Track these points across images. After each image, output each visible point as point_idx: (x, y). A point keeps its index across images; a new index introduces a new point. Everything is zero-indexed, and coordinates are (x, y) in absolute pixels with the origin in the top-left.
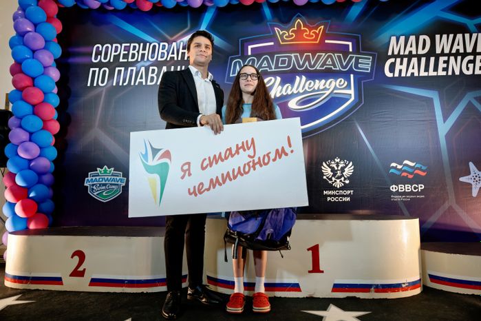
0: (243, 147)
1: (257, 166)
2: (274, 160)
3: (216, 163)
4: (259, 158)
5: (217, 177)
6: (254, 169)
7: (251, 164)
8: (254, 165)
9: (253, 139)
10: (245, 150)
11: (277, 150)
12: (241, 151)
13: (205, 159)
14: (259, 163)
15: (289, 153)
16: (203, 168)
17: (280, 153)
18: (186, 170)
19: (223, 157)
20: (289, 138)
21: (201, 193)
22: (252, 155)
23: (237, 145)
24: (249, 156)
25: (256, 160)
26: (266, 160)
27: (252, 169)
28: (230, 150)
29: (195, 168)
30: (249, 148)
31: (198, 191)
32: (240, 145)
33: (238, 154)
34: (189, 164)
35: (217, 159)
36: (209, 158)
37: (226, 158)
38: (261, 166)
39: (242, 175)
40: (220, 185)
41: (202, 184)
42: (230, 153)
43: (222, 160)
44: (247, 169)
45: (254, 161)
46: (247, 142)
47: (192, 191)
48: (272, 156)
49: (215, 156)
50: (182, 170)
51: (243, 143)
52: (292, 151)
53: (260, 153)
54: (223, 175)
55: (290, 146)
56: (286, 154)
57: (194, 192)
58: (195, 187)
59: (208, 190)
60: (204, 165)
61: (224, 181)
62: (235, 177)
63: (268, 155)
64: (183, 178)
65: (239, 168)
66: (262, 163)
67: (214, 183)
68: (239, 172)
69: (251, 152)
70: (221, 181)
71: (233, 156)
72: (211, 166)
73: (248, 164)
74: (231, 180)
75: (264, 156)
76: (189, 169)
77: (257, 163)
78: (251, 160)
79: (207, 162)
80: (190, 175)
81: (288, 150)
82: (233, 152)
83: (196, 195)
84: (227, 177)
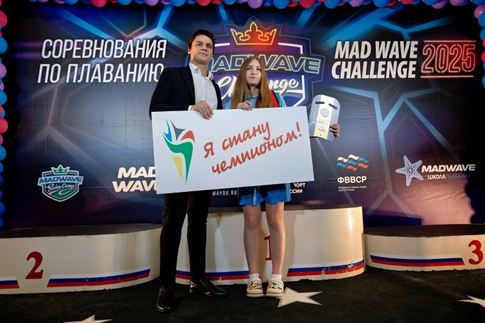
0: (260, 130)
1: (272, 147)
2: (286, 142)
3: (236, 144)
4: (273, 140)
5: (238, 156)
6: (270, 149)
7: (267, 145)
8: (269, 146)
9: (267, 124)
10: (261, 133)
11: (288, 134)
12: (257, 133)
13: (226, 140)
14: (273, 144)
15: (298, 137)
16: (225, 148)
17: (291, 136)
18: (209, 150)
19: (242, 138)
20: (297, 123)
21: (224, 170)
22: (267, 137)
23: (254, 128)
24: (265, 138)
25: (271, 142)
26: (279, 142)
27: (267, 149)
28: (247, 132)
29: (217, 148)
30: (264, 131)
31: (220, 169)
32: (256, 128)
33: (255, 136)
34: (211, 144)
35: (236, 140)
36: (230, 139)
37: (245, 139)
38: (275, 147)
39: (259, 155)
40: (241, 163)
41: (224, 162)
42: (248, 135)
43: (242, 141)
44: (263, 150)
45: (269, 142)
46: (262, 125)
47: (215, 169)
48: (284, 139)
49: (234, 137)
50: (205, 149)
51: (259, 126)
52: (300, 135)
53: (274, 136)
54: (242, 154)
55: (299, 130)
56: (296, 138)
57: (218, 169)
58: (218, 165)
59: (230, 167)
60: (226, 146)
61: (244, 160)
62: (253, 157)
63: (281, 137)
64: (206, 156)
65: (256, 148)
66: (276, 144)
67: (235, 162)
68: (257, 152)
69: (266, 134)
70: (241, 160)
71: (250, 138)
72: (231, 146)
73: (264, 145)
74: (249, 159)
75: (278, 138)
76: (212, 149)
77: (271, 145)
78: (267, 141)
79: (227, 143)
80: (213, 154)
81: (297, 134)
82: (251, 134)
83: (219, 172)
84: (246, 156)
